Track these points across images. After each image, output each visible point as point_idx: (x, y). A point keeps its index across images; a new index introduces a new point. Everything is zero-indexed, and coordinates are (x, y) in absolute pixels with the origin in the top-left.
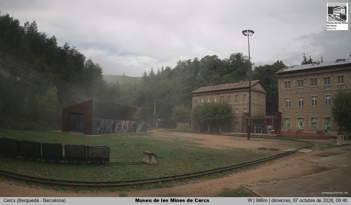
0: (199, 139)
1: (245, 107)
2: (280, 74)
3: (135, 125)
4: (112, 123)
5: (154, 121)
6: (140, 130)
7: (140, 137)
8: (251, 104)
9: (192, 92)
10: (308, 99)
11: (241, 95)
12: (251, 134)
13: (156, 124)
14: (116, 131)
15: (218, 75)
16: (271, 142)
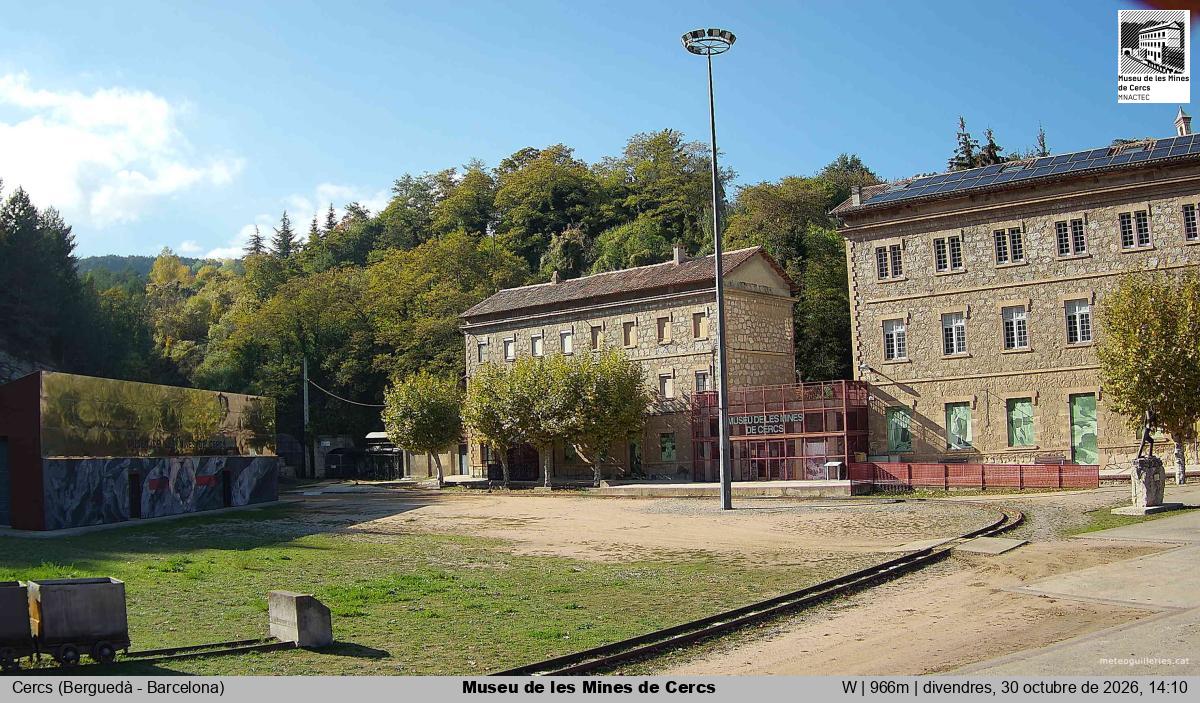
0: (506, 520)
1: (705, 368)
2: (850, 216)
3: (224, 473)
4: (126, 473)
5: (307, 449)
6: (247, 497)
7: (248, 525)
8: (729, 352)
9: (462, 315)
10: (987, 321)
11: (683, 314)
12: (734, 485)
13: (316, 464)
14: (145, 507)
15: (575, 231)
16: (827, 516)
